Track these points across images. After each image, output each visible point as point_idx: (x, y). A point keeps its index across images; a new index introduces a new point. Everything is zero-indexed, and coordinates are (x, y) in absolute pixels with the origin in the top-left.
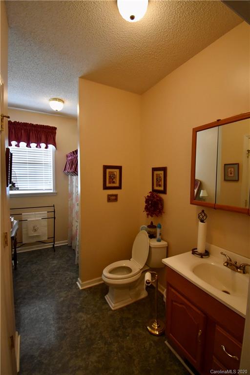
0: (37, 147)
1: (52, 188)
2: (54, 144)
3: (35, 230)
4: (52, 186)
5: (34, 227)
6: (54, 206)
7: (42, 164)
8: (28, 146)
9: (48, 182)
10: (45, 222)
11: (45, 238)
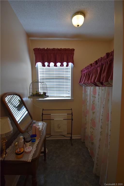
0: (61, 66)
1: (70, 96)
2: (73, 62)
3: (59, 128)
4: (70, 94)
5: (58, 125)
6: (71, 110)
7: (64, 78)
8: (55, 65)
9: (68, 91)
10: (66, 122)
11: (65, 133)
